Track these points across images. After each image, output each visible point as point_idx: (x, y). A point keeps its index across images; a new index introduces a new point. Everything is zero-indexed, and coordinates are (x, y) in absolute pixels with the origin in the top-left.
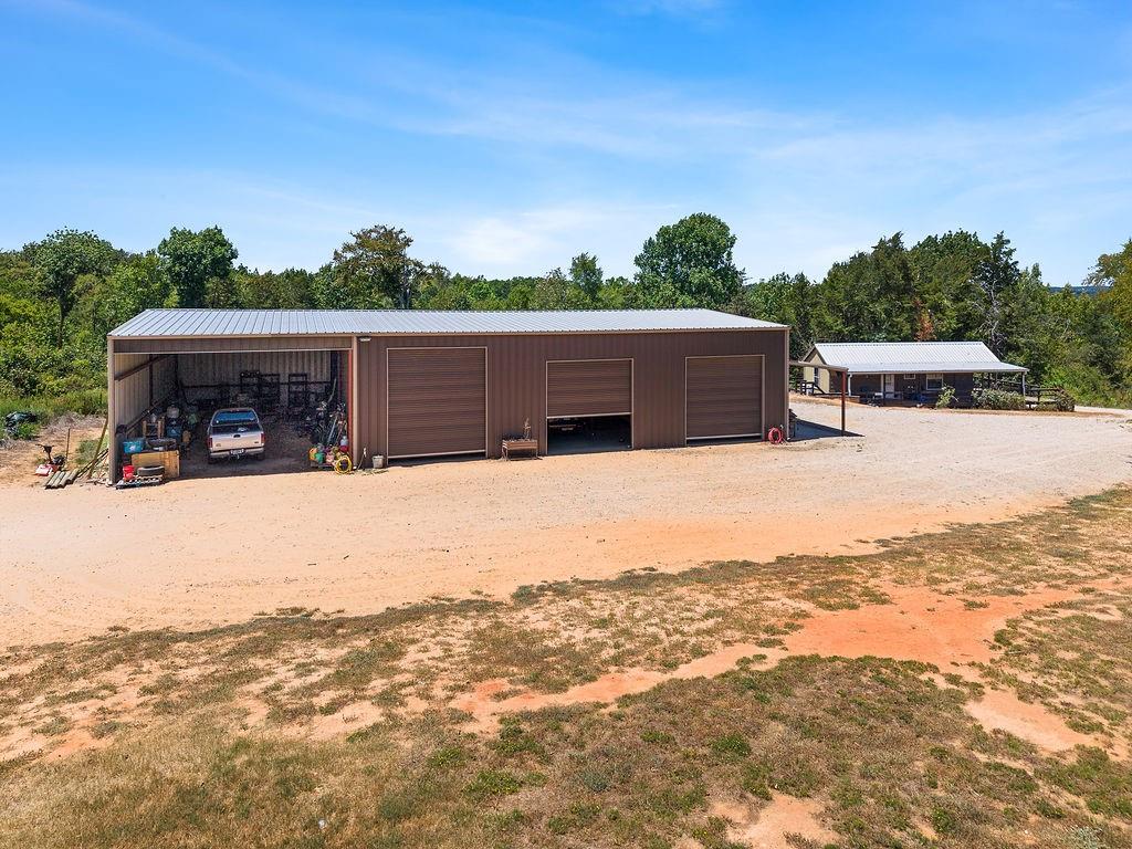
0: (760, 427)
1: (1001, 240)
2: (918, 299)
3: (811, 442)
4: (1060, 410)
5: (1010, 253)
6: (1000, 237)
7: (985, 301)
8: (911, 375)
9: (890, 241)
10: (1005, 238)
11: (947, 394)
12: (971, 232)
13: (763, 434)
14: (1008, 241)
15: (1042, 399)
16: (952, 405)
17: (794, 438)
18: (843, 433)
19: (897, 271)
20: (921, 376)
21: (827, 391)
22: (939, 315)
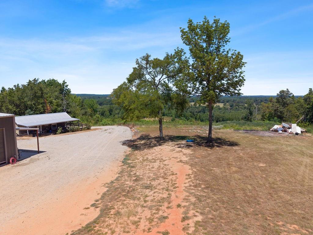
0: (5, 158)
1: (64, 82)
2: (45, 100)
3: (28, 159)
4: (88, 129)
5: (67, 86)
6: (64, 81)
7: (61, 100)
8: (47, 125)
9: (33, 81)
10: (65, 82)
11: (60, 130)
12: (56, 79)
13: (7, 161)
14: (66, 83)
15: (83, 127)
16: (62, 132)
17: (20, 159)
18: (38, 152)
19: (39, 91)
20: (50, 125)
21: (19, 134)
22: (52, 105)
